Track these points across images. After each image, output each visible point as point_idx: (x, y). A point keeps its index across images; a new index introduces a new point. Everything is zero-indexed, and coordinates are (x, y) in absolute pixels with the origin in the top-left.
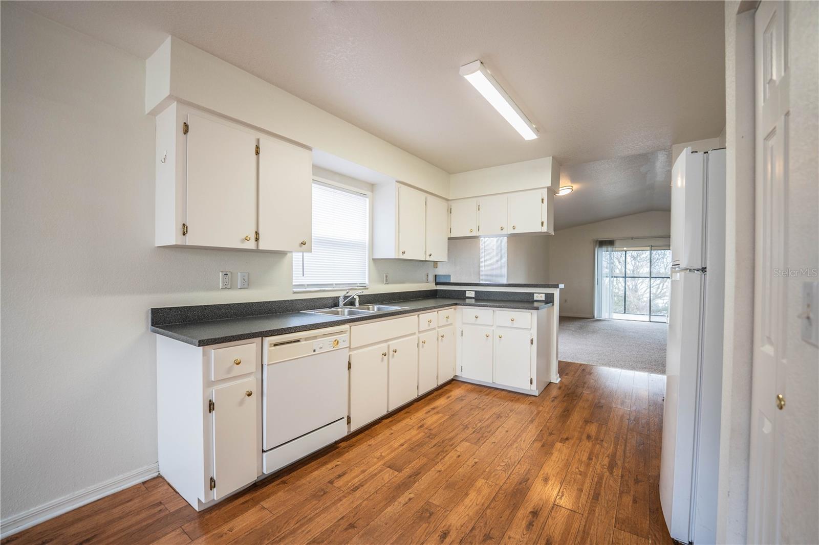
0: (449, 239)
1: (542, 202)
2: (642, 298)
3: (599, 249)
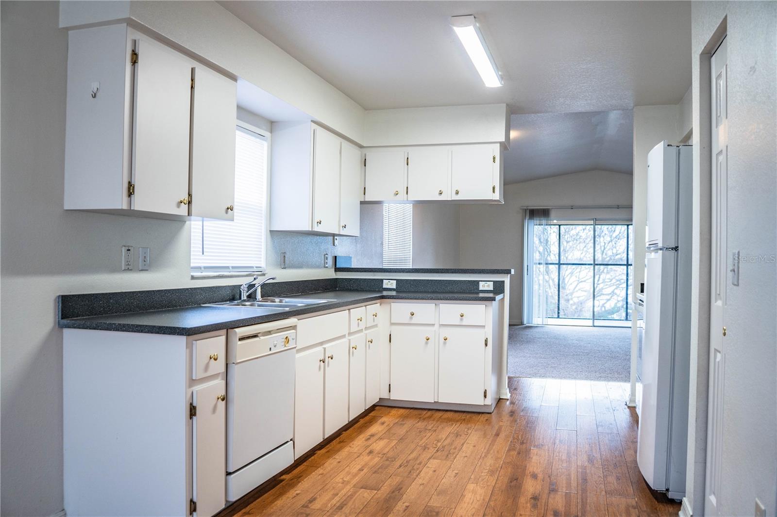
0: (362, 203)
1: (494, 161)
2: (572, 299)
3: (529, 221)
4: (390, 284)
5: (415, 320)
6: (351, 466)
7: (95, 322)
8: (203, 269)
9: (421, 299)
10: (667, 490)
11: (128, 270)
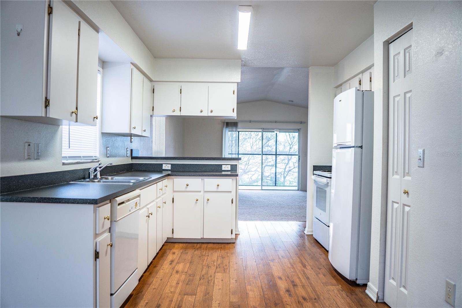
0: (151, 116)
1: (234, 94)
3: (226, 129)
4: (167, 166)
5: (189, 189)
6: (170, 282)
7: (15, 197)
8: (68, 158)
9: (193, 176)
10: (356, 279)
11: (29, 159)
